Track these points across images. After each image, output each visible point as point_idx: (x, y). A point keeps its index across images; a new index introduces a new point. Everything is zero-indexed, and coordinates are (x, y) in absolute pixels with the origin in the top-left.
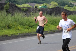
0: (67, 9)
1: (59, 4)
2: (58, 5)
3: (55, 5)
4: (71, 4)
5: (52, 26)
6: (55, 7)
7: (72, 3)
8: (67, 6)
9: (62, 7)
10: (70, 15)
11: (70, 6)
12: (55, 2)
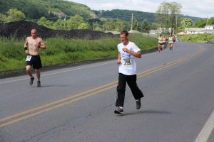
0: (45, 25)
1: (26, 14)
2: (24, 16)
3: (18, 16)
4: (52, 15)
5: (12, 60)
6: (17, 20)
7: (55, 13)
8: (43, 18)
9: (32, 21)
10: (50, 39)
11: (51, 20)
12: (19, 10)
